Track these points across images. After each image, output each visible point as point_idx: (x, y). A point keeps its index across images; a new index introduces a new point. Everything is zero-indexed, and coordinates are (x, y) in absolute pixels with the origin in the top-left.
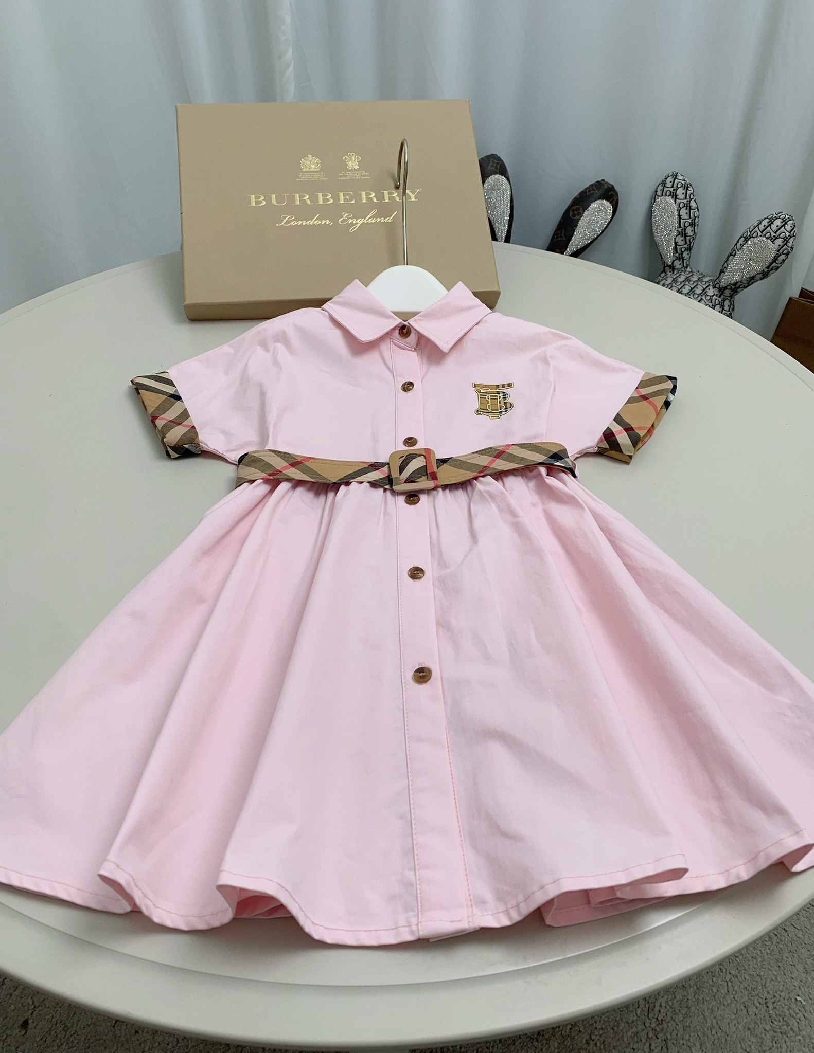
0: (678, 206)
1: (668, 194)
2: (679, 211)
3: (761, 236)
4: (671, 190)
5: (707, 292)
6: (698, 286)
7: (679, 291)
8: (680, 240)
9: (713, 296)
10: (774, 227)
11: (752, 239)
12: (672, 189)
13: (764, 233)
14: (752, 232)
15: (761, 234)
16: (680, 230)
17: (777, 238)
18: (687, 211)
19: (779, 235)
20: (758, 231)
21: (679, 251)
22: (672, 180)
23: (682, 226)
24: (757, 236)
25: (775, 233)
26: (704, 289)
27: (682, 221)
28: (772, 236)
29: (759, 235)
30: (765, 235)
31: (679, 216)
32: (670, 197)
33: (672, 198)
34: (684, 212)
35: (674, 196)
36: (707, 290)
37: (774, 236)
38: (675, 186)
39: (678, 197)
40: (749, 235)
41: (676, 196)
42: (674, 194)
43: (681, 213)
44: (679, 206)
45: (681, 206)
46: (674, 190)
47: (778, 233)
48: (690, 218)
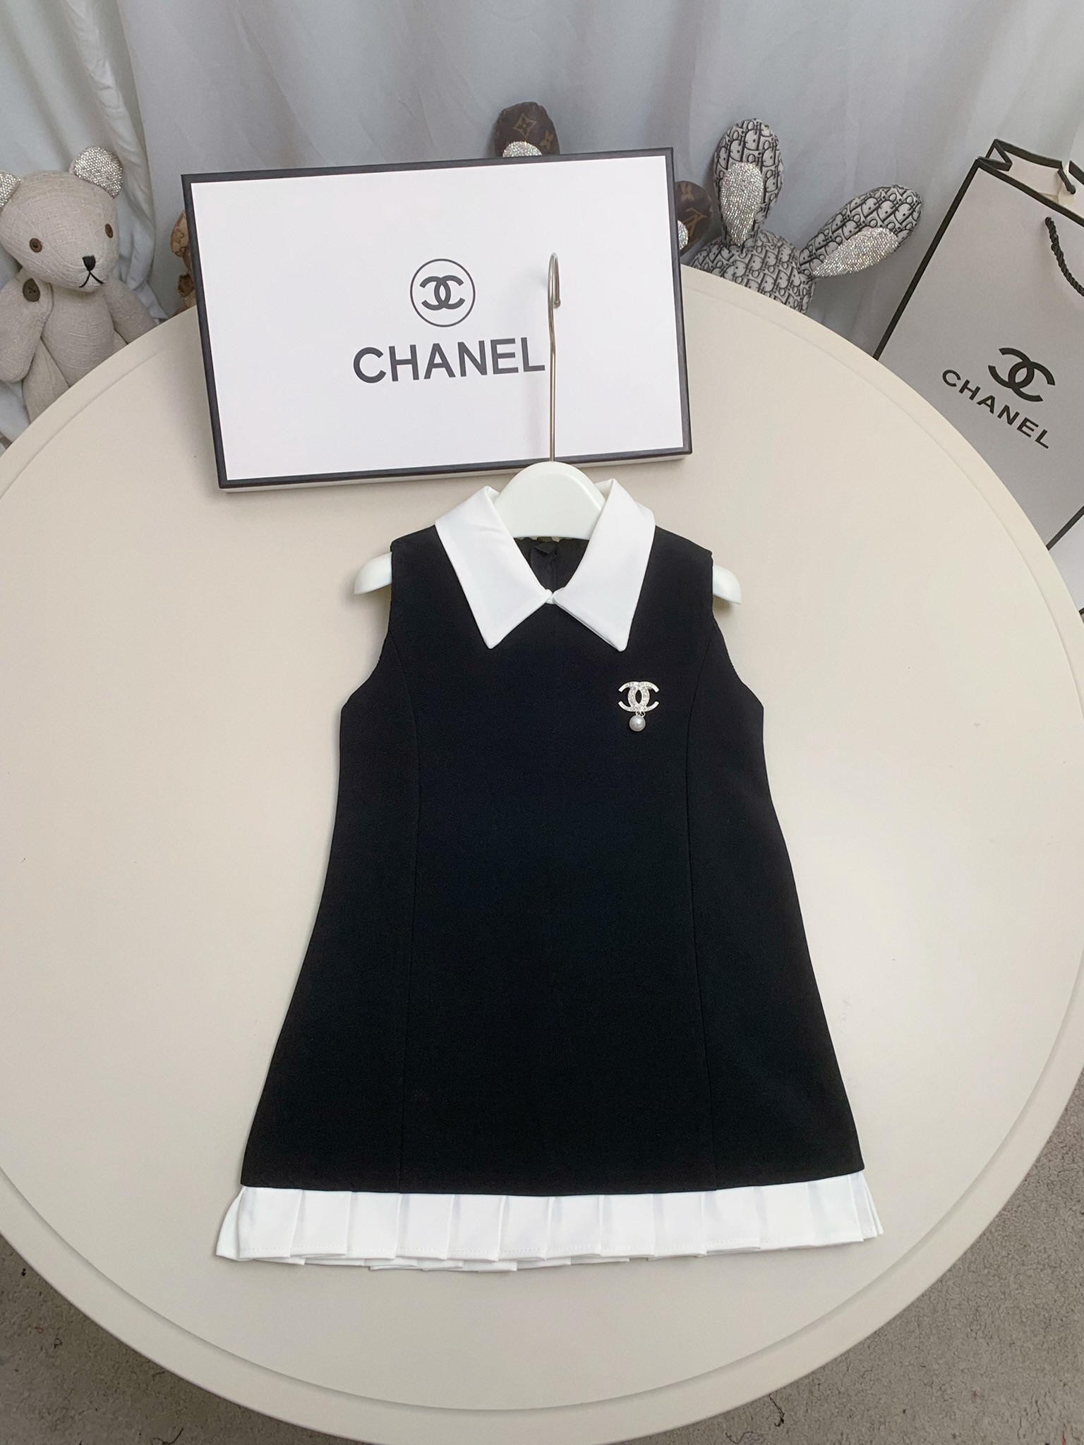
0: (764, 177)
1: (751, 159)
2: (765, 183)
3: (881, 226)
4: (756, 153)
5: (793, 281)
6: (782, 275)
7: (761, 290)
8: (760, 217)
9: (799, 285)
10: (900, 216)
11: (868, 227)
12: (758, 152)
13: (886, 222)
14: (869, 218)
15: (881, 223)
16: (763, 206)
17: (901, 230)
18: (775, 181)
19: (906, 227)
20: (878, 219)
21: (756, 229)
22: (756, 137)
23: (767, 200)
24: (876, 226)
25: (901, 224)
26: (790, 277)
27: (767, 194)
28: (897, 227)
29: (879, 225)
30: (887, 225)
31: (765, 189)
32: (754, 163)
33: (757, 165)
34: (771, 182)
35: (760, 162)
36: (792, 278)
37: (899, 228)
38: (761, 147)
39: (765, 163)
40: (864, 222)
41: (762, 162)
42: (760, 160)
43: (767, 186)
44: (766, 177)
45: (768, 176)
46: (759, 154)
47: (904, 224)
48: (777, 188)
